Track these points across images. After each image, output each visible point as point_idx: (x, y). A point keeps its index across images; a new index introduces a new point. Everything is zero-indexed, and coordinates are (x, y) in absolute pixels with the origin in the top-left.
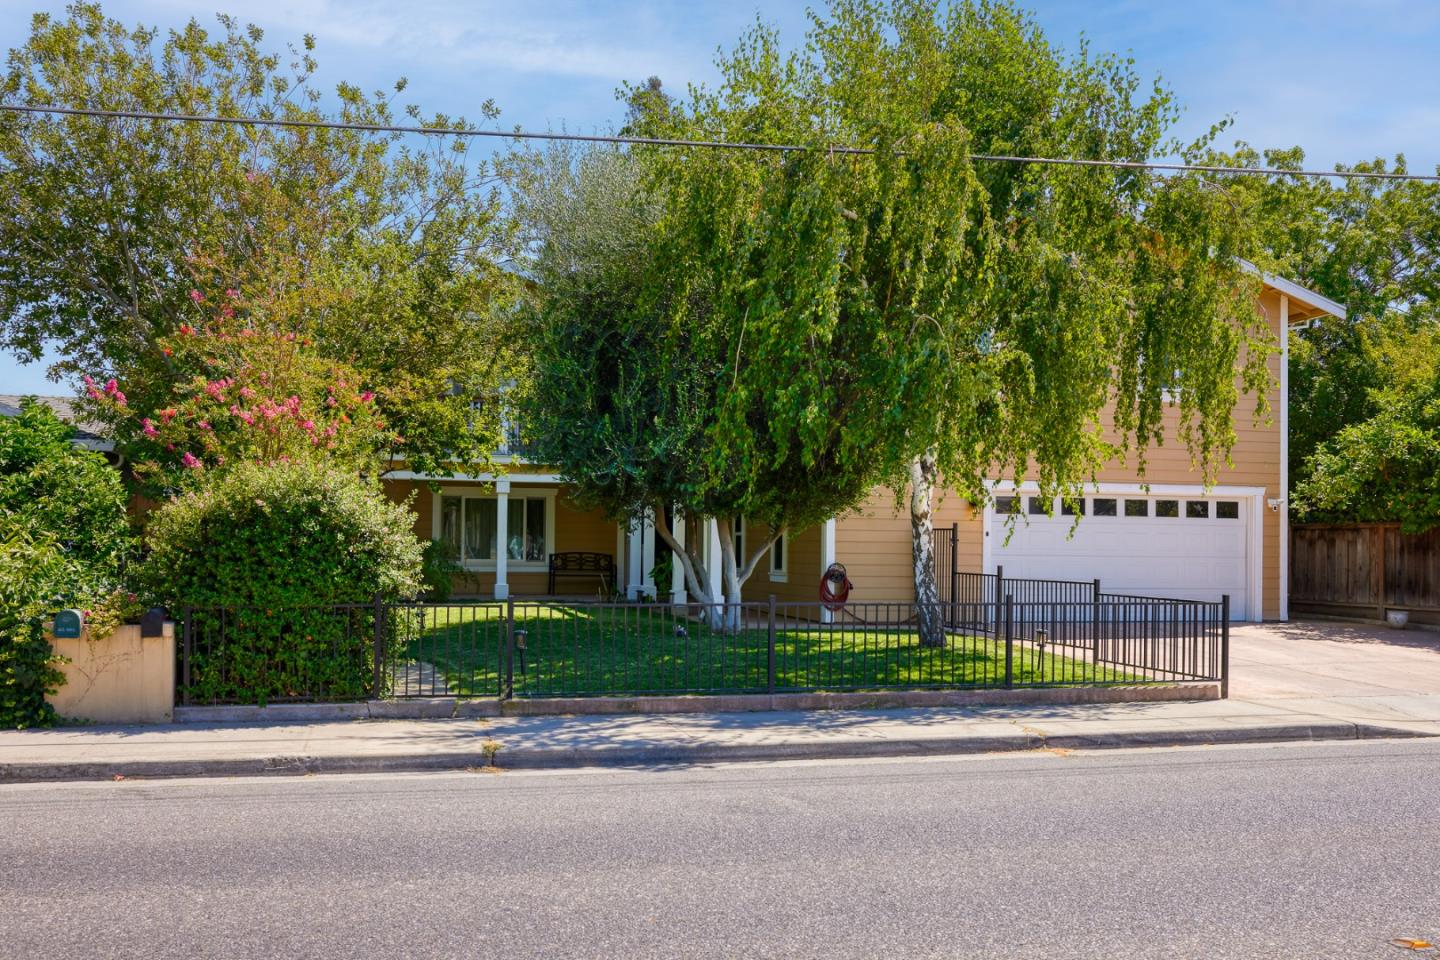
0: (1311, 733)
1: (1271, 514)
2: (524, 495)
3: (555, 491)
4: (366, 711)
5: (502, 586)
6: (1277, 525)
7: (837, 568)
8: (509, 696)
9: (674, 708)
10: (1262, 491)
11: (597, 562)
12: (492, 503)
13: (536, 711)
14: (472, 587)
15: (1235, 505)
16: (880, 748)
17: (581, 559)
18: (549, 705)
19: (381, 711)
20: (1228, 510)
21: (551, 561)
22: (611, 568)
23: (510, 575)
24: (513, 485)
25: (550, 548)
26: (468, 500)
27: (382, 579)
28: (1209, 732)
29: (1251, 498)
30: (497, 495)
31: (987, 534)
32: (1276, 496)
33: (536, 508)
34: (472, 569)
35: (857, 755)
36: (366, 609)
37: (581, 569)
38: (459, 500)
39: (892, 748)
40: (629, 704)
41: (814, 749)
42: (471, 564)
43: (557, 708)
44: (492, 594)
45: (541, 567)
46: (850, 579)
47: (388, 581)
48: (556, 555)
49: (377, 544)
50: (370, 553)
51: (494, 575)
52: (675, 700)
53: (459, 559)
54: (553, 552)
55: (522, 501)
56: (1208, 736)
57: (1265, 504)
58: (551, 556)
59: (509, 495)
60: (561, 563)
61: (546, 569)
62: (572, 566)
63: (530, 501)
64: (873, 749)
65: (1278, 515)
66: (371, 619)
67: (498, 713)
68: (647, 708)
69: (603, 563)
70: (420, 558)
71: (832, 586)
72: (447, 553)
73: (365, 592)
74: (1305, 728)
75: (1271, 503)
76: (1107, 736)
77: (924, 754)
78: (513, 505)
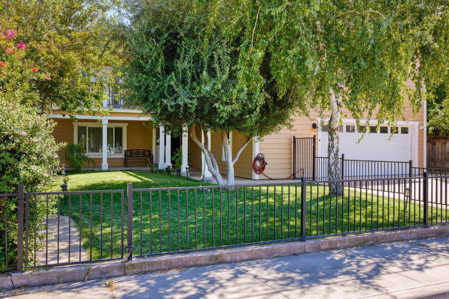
1: (421, 131)
2: (114, 125)
3: (127, 124)
4: (10, 283)
5: (105, 165)
6: (423, 137)
7: (260, 155)
8: (130, 258)
9: (246, 257)
10: (417, 123)
11: (144, 153)
12: (100, 130)
13: (150, 268)
14: (91, 165)
15: (407, 128)
17: (138, 152)
18: (160, 263)
19: (24, 281)
20: (405, 131)
21: (125, 153)
22: (150, 155)
23: (108, 159)
24: (110, 121)
25: (125, 147)
26: (89, 128)
27: (23, 173)
29: (413, 125)
30: (102, 125)
31: (320, 140)
32: (422, 125)
33: (119, 131)
34: (92, 157)
36: (10, 198)
37: (138, 156)
38: (85, 127)
40: (216, 257)
42: (90, 155)
43: (166, 265)
44: (101, 167)
45: (122, 156)
46: (266, 160)
47: (28, 175)
48: (127, 151)
49: (19, 146)
50: (13, 151)
51: (101, 159)
52: (247, 252)
53: (86, 152)
54: (126, 149)
55: (113, 128)
57: (419, 128)
58: (125, 151)
59: (108, 125)
60: (129, 154)
61: (123, 157)
62: (134, 155)
63: (116, 128)
65: (423, 132)
66: (13, 207)
67: (121, 273)
68: (228, 258)
69: (147, 153)
70: (56, 156)
71: (258, 163)
72: (80, 150)
73: (8, 184)
75: (421, 128)
78: (109, 130)
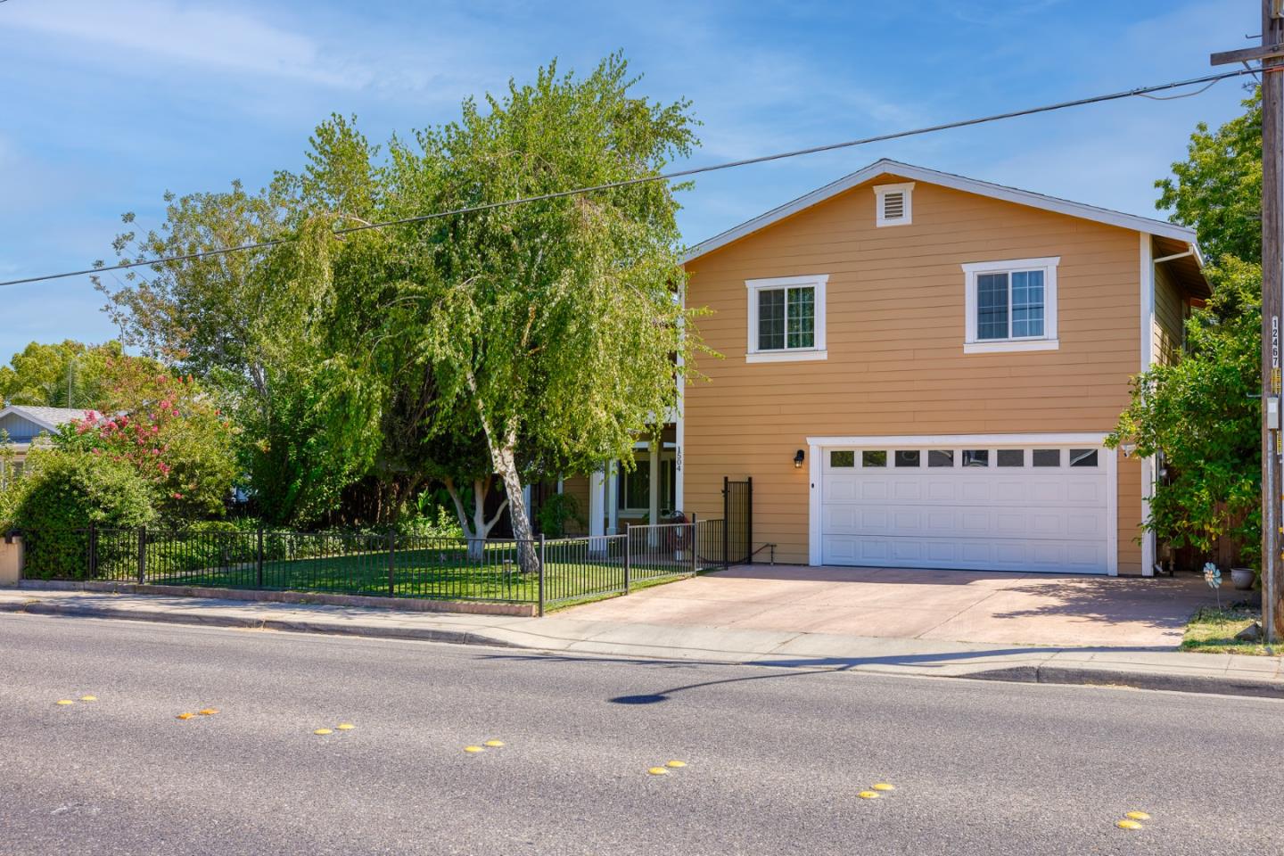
0: (431, 636)
1: (1129, 461)
6: (1138, 472)
15: (1094, 452)
16: (182, 619)
28: (362, 628)
31: (813, 485)
35: (170, 621)
39: (187, 619)
41: (152, 616)
56: (361, 630)
64: (177, 619)
65: (1139, 462)
74: (428, 631)
76: (300, 624)
77: (201, 625)
